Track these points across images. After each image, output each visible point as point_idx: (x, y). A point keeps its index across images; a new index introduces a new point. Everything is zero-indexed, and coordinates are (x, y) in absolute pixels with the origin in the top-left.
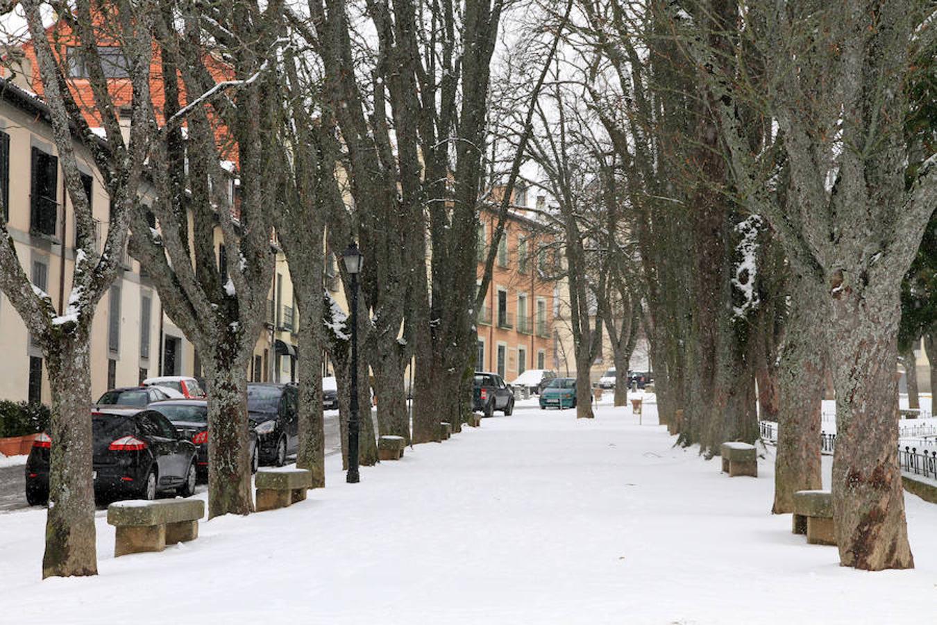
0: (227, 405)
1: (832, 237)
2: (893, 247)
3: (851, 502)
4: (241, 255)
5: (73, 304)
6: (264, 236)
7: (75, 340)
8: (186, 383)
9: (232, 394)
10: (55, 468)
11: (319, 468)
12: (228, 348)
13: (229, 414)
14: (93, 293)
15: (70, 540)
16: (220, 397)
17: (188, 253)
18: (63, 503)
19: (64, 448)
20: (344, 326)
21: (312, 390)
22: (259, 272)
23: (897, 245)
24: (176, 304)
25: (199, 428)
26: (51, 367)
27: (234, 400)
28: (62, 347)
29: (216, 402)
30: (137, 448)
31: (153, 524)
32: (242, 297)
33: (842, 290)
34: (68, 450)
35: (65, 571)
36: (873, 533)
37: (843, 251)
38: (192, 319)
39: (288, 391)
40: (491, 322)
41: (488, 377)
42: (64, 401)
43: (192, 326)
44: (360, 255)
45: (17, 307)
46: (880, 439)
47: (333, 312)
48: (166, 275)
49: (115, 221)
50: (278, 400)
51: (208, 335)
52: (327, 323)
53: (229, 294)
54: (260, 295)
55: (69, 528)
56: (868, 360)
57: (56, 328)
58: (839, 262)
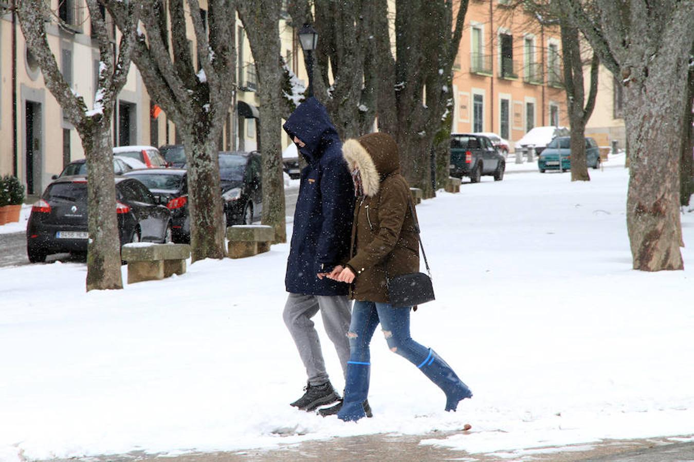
0: (204, 171)
1: (624, 43)
2: (662, 50)
3: (638, 226)
4: (210, 48)
5: (99, 101)
6: (228, 34)
7: (102, 127)
8: (147, 153)
9: (207, 162)
10: (92, 216)
11: (281, 226)
12: (202, 125)
13: (205, 179)
14: (112, 93)
15: (105, 265)
16: (197, 165)
17: (167, 48)
18: (99, 241)
19: (98, 202)
20: (303, 97)
21: (272, 158)
22: (225, 63)
23: (664, 49)
24: (160, 91)
25: (172, 195)
26: (86, 146)
27: (208, 167)
28: (94, 131)
29: (194, 169)
30: (123, 212)
31: (155, 259)
32: (212, 84)
33: (629, 81)
34: (100, 203)
35: (102, 286)
36: (652, 246)
37: (631, 53)
38: (173, 103)
39: (252, 158)
40: (491, 71)
41: (475, 139)
42: (96, 169)
43: (172, 108)
44: (314, 34)
45: (61, 105)
46: (657, 182)
47: (292, 84)
48: (151, 68)
49: (125, 41)
50: (243, 168)
51: (186, 115)
52: (287, 95)
53: (202, 82)
54: (226, 82)
55: (103, 257)
56: (648, 129)
57: (89, 119)
58: (629, 61)
